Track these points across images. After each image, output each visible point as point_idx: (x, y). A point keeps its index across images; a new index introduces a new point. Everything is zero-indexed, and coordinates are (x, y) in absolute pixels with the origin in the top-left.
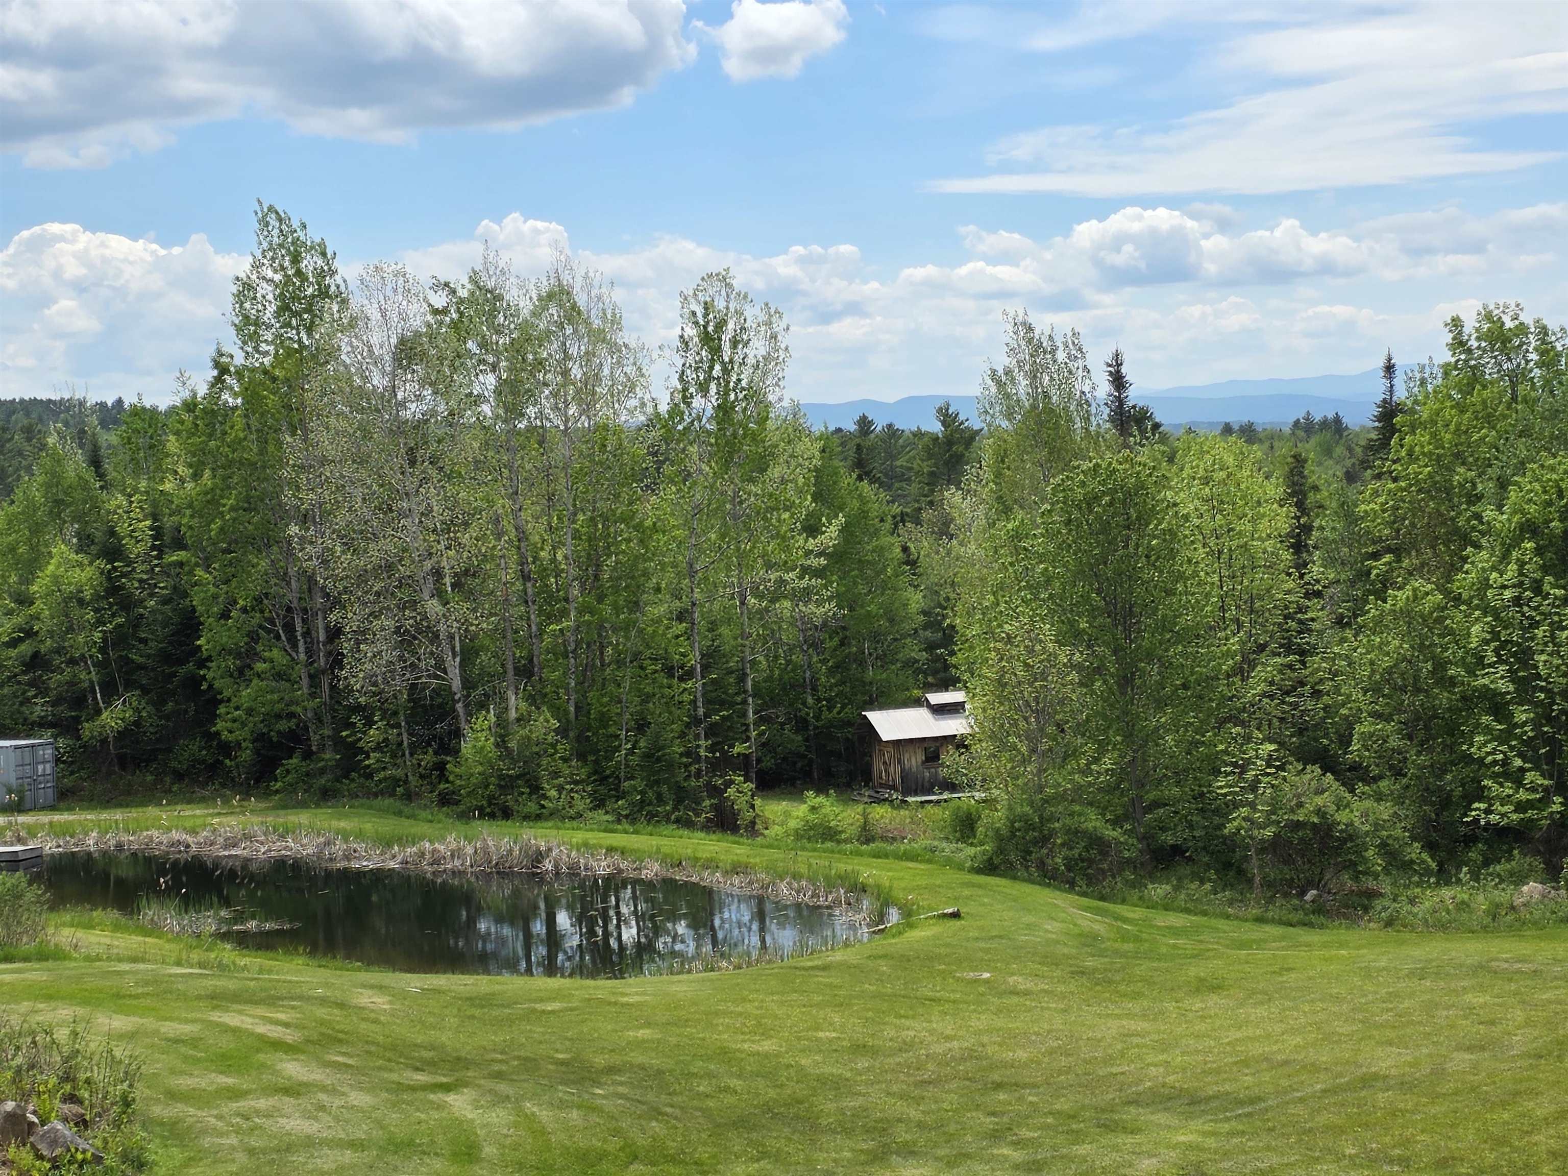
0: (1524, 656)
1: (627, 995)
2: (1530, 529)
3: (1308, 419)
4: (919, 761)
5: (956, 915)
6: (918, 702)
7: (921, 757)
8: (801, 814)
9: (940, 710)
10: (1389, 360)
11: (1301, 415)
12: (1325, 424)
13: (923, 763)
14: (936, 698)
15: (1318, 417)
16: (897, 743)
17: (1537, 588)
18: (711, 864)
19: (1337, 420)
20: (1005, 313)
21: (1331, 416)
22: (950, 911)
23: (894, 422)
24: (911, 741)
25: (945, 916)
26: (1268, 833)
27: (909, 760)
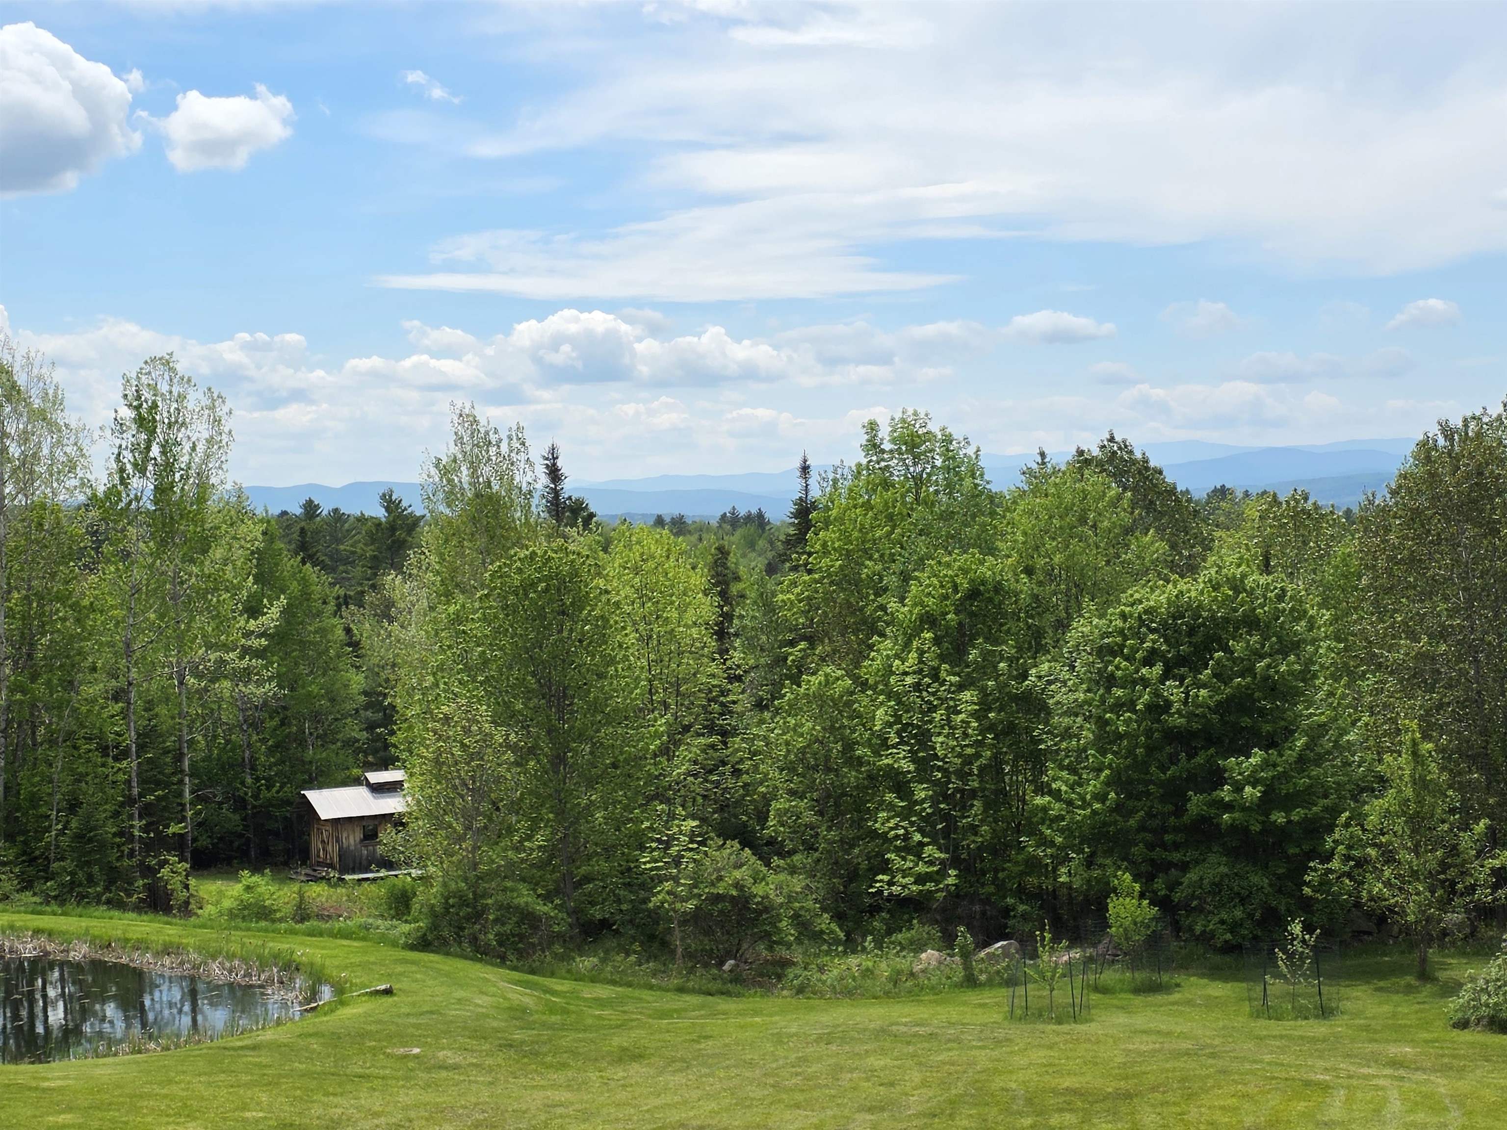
0: (923, 738)
1: (48, 1079)
2: (929, 620)
3: (733, 514)
4: (358, 840)
5: (388, 992)
6: (357, 781)
7: (359, 835)
8: (235, 893)
9: (379, 789)
10: (805, 461)
11: (727, 509)
12: (749, 518)
13: (362, 841)
14: (375, 777)
15: (742, 512)
16: (336, 822)
17: (935, 675)
18: (141, 945)
19: (760, 515)
20: (452, 404)
21: (754, 511)
22: (383, 987)
23: (339, 507)
24: (350, 819)
25: (377, 992)
26: (690, 906)
27: (348, 838)
